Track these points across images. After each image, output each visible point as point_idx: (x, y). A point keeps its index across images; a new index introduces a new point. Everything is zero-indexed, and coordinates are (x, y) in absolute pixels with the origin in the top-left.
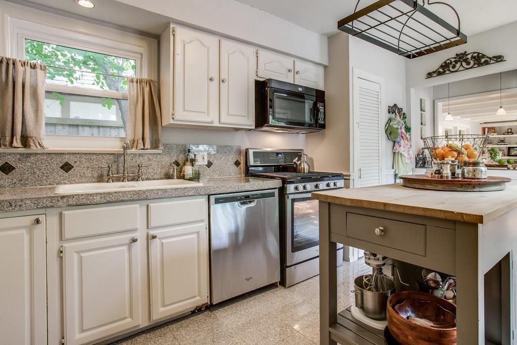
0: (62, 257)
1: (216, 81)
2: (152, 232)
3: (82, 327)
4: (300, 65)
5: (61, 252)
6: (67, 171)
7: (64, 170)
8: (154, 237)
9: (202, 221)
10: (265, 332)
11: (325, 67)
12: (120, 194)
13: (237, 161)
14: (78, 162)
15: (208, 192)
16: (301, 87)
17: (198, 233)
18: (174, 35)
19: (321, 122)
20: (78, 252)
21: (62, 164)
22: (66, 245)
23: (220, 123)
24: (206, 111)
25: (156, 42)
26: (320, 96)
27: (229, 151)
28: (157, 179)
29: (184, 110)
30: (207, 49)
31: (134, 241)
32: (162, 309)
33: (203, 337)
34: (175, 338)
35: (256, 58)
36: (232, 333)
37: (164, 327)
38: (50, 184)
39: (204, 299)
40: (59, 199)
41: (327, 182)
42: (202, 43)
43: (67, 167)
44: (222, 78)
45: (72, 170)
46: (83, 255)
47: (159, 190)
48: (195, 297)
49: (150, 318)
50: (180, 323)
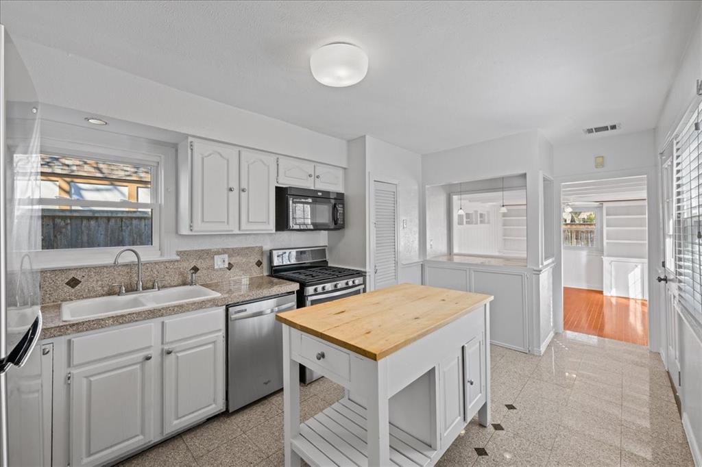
0: (69, 384)
1: (236, 191)
2: (166, 347)
3: (89, 451)
4: (320, 170)
5: (69, 378)
6: (73, 287)
7: (70, 286)
8: (169, 353)
9: (220, 330)
10: (277, 434)
11: (345, 169)
12: (134, 315)
13: (259, 261)
14: (86, 277)
15: (226, 303)
16: (320, 191)
17: (214, 342)
18: (192, 149)
19: (340, 222)
20: (87, 377)
21: (67, 280)
22: (74, 371)
23: (239, 229)
24: (226, 221)
25: (174, 150)
26: (340, 198)
27: (250, 252)
28: (175, 286)
29: (203, 221)
30: (226, 161)
31: (148, 358)
32: (176, 422)
33: (216, 445)
34: (188, 449)
35: (276, 166)
36: (245, 438)
37: (177, 439)
38: (53, 302)
39: (219, 406)
40: (68, 327)
41: (346, 281)
42: (221, 155)
43: (74, 283)
44: (242, 187)
45: (80, 285)
46: (92, 379)
47: (175, 306)
48: (211, 405)
49: (162, 433)
50: (193, 433)
